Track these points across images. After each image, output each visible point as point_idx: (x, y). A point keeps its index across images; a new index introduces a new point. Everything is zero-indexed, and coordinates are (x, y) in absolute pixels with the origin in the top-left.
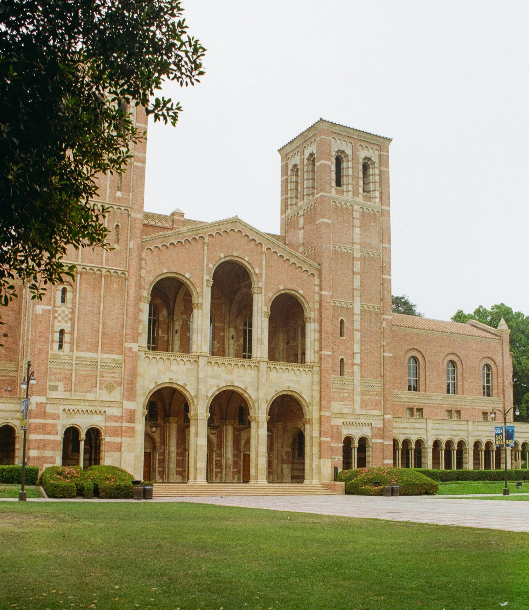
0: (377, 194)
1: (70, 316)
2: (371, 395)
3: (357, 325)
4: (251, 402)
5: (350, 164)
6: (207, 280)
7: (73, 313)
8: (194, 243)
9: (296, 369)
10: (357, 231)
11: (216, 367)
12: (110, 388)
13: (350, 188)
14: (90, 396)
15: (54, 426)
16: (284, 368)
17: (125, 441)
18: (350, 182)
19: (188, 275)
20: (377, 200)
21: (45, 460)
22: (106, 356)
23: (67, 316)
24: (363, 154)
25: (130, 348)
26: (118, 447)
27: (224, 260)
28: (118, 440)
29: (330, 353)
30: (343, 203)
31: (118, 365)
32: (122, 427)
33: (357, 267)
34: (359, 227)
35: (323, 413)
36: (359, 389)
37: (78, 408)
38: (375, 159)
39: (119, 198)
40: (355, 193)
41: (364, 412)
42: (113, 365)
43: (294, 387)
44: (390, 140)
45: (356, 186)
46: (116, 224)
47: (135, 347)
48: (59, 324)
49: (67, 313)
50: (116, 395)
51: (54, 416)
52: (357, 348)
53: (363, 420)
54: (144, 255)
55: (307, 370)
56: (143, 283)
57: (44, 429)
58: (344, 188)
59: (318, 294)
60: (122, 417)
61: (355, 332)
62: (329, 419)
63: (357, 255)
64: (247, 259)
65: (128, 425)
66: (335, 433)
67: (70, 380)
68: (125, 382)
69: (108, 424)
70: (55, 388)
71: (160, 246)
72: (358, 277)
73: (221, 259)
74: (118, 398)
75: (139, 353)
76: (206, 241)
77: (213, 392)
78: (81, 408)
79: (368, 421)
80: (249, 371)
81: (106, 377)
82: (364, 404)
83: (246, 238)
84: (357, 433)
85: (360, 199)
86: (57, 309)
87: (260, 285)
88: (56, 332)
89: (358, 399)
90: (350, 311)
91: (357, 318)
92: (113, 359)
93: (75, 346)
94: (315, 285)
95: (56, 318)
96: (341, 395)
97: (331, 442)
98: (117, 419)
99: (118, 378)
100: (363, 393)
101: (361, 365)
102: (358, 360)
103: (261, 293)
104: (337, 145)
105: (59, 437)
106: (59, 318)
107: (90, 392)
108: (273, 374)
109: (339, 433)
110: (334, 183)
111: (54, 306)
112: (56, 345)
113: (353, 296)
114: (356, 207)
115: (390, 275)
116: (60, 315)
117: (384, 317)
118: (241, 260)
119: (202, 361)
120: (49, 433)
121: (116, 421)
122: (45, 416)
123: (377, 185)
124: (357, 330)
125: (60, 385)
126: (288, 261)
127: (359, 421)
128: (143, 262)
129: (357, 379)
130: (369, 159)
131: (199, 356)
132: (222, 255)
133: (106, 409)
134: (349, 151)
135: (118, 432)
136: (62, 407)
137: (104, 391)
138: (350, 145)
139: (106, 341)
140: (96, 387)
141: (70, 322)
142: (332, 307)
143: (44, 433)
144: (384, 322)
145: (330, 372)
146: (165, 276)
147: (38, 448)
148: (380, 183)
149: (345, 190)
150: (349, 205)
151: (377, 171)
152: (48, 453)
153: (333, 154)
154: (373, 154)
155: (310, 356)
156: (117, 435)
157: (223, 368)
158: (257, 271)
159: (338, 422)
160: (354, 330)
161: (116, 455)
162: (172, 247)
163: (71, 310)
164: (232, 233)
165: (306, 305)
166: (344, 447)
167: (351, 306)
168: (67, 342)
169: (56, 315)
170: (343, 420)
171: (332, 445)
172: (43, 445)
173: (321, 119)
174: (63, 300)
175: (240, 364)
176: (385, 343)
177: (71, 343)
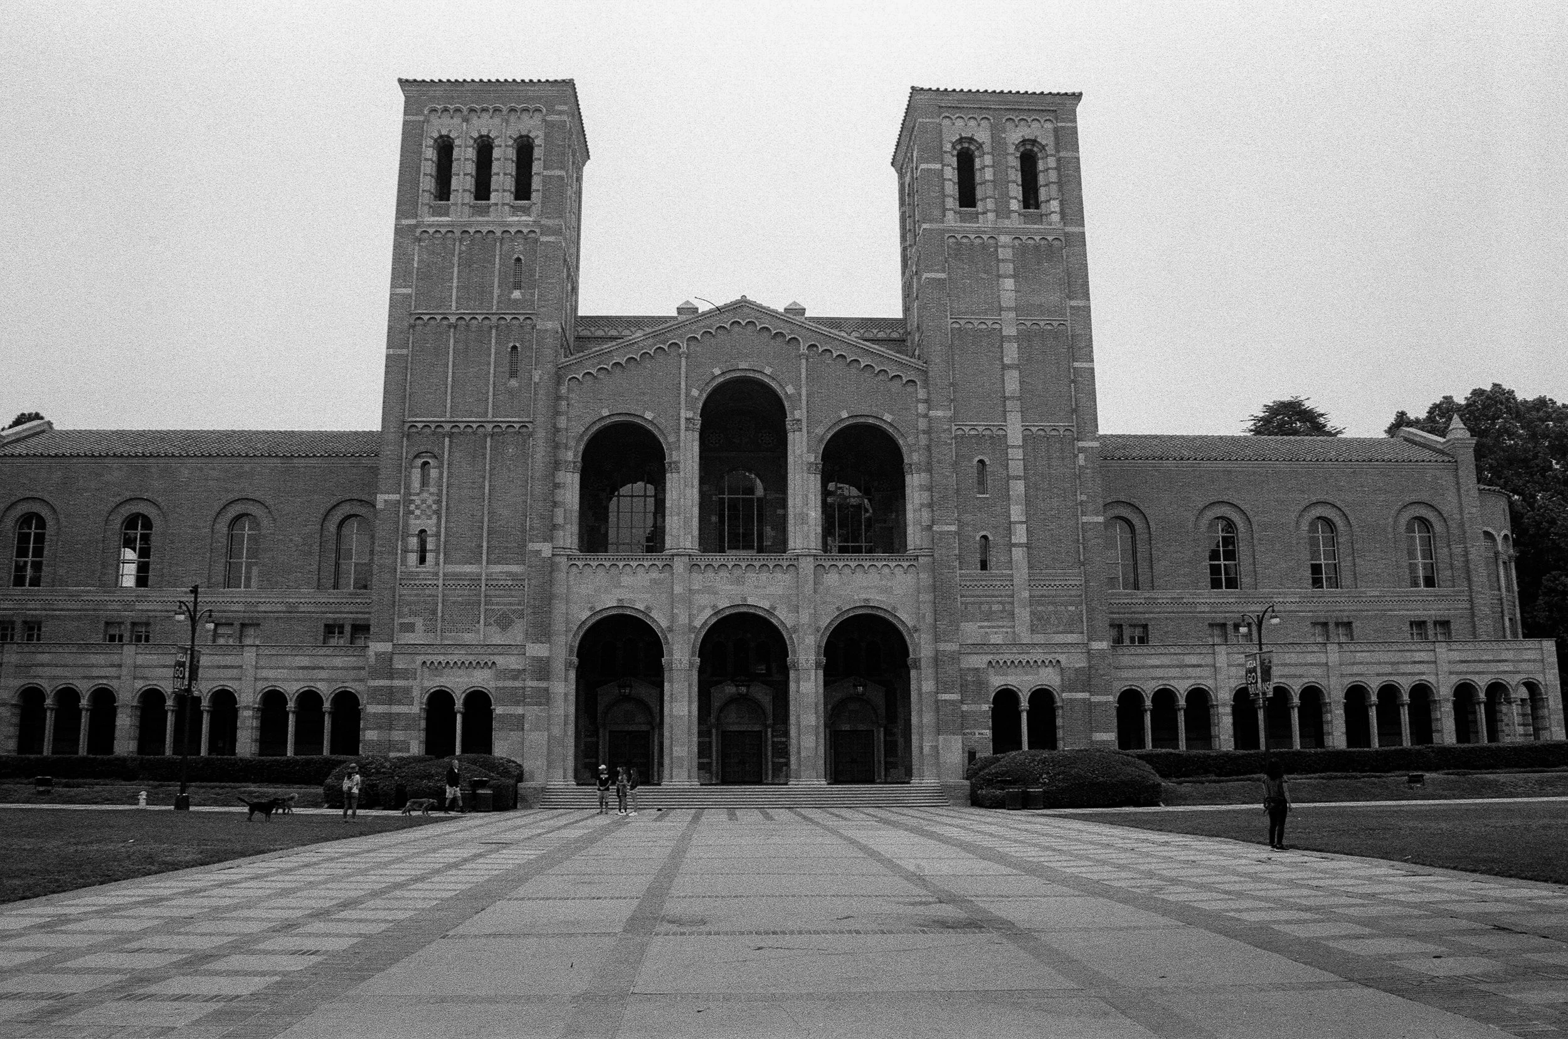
0: (1055, 205)
1: (434, 507)
2: (1054, 604)
3: (1016, 467)
4: (784, 633)
5: (988, 160)
6: (687, 419)
7: (438, 502)
8: (661, 358)
9: (879, 564)
10: (1009, 284)
11: (710, 574)
12: (504, 623)
13: (990, 204)
14: (468, 638)
15: (407, 691)
16: (853, 564)
17: (531, 712)
18: (990, 193)
19: (649, 415)
20: (1055, 218)
21: (391, 745)
22: (498, 568)
23: (430, 507)
24: (1015, 136)
25: (539, 552)
26: (519, 723)
27: (721, 380)
28: (520, 710)
29: (953, 528)
30: (972, 237)
31: (519, 583)
32: (524, 688)
33: (1011, 352)
34: (1013, 277)
35: (942, 646)
36: (1026, 594)
37: (449, 658)
38: (1046, 139)
39: (516, 301)
40: (1002, 211)
41: (1039, 638)
42: (510, 583)
43: (878, 599)
44: (1077, 97)
45: (1005, 197)
46: (511, 345)
47: (546, 549)
48: (418, 522)
49: (430, 502)
50: (517, 633)
51: (405, 674)
52: (1017, 512)
53: (1038, 655)
54: (563, 390)
55: (905, 564)
56: (562, 438)
57: (390, 696)
58: (980, 207)
59: (926, 416)
60: (524, 670)
61: (1012, 483)
62: (955, 658)
63: (1010, 331)
64: (768, 371)
65: (535, 684)
66: (971, 684)
67: (434, 612)
68: (530, 610)
69: (500, 684)
70: (410, 628)
71: (594, 371)
72: (1015, 373)
73: (715, 377)
74: (519, 639)
75: (557, 559)
76: (684, 348)
77: (703, 618)
78: (453, 659)
79: (1050, 657)
80: (779, 575)
81: (497, 604)
82: (1038, 623)
83: (766, 334)
84: (1024, 683)
85: (1015, 222)
86: (413, 498)
87: (797, 414)
88: (413, 536)
89: (1023, 615)
90: (999, 442)
91: (1016, 454)
92: (509, 574)
93: (442, 555)
94: (918, 401)
95: (412, 513)
96: (985, 607)
97: (962, 702)
98: (516, 675)
99: (519, 604)
100: (1033, 601)
101: (1028, 546)
102: (1020, 535)
103: (800, 430)
104: (954, 129)
105: (416, 708)
106: (418, 512)
107: (469, 631)
108: (831, 579)
109: (981, 684)
110: (952, 203)
111: (408, 493)
112: (413, 558)
113: (1005, 412)
114: (1003, 239)
115: (1092, 361)
116: (417, 507)
117: (1081, 444)
118: (758, 376)
119: (679, 565)
120: (400, 703)
121: (515, 678)
122: (391, 674)
123: (1054, 187)
124: (1017, 478)
125: (419, 623)
126: (855, 364)
127: (1026, 657)
128: (564, 403)
129: (1021, 574)
130: (1034, 142)
131: (673, 555)
132: (717, 371)
133: (496, 659)
134: (983, 135)
135: (517, 697)
136: (420, 659)
137: (494, 629)
138: (984, 123)
139: (494, 543)
140: (479, 622)
141: (435, 517)
142: (956, 437)
143: (391, 703)
144: (1081, 456)
145: (957, 564)
146: (608, 421)
147: (379, 727)
148: (1060, 184)
149: (980, 210)
150: (985, 237)
151: (1052, 162)
152: (397, 735)
153: (948, 147)
154: (1041, 131)
155: (914, 537)
156: (517, 703)
157: (723, 573)
158: (790, 390)
159: (978, 661)
160: (1009, 477)
161: (515, 735)
162: (618, 370)
163: (435, 498)
164: (736, 328)
165: (901, 442)
166: (993, 710)
167: (1001, 432)
168: (431, 551)
169: (412, 507)
170: (990, 657)
171: (965, 708)
172: (388, 722)
173: (913, 88)
174: (424, 483)
175: (757, 564)
176: (1084, 498)
177: (437, 551)
